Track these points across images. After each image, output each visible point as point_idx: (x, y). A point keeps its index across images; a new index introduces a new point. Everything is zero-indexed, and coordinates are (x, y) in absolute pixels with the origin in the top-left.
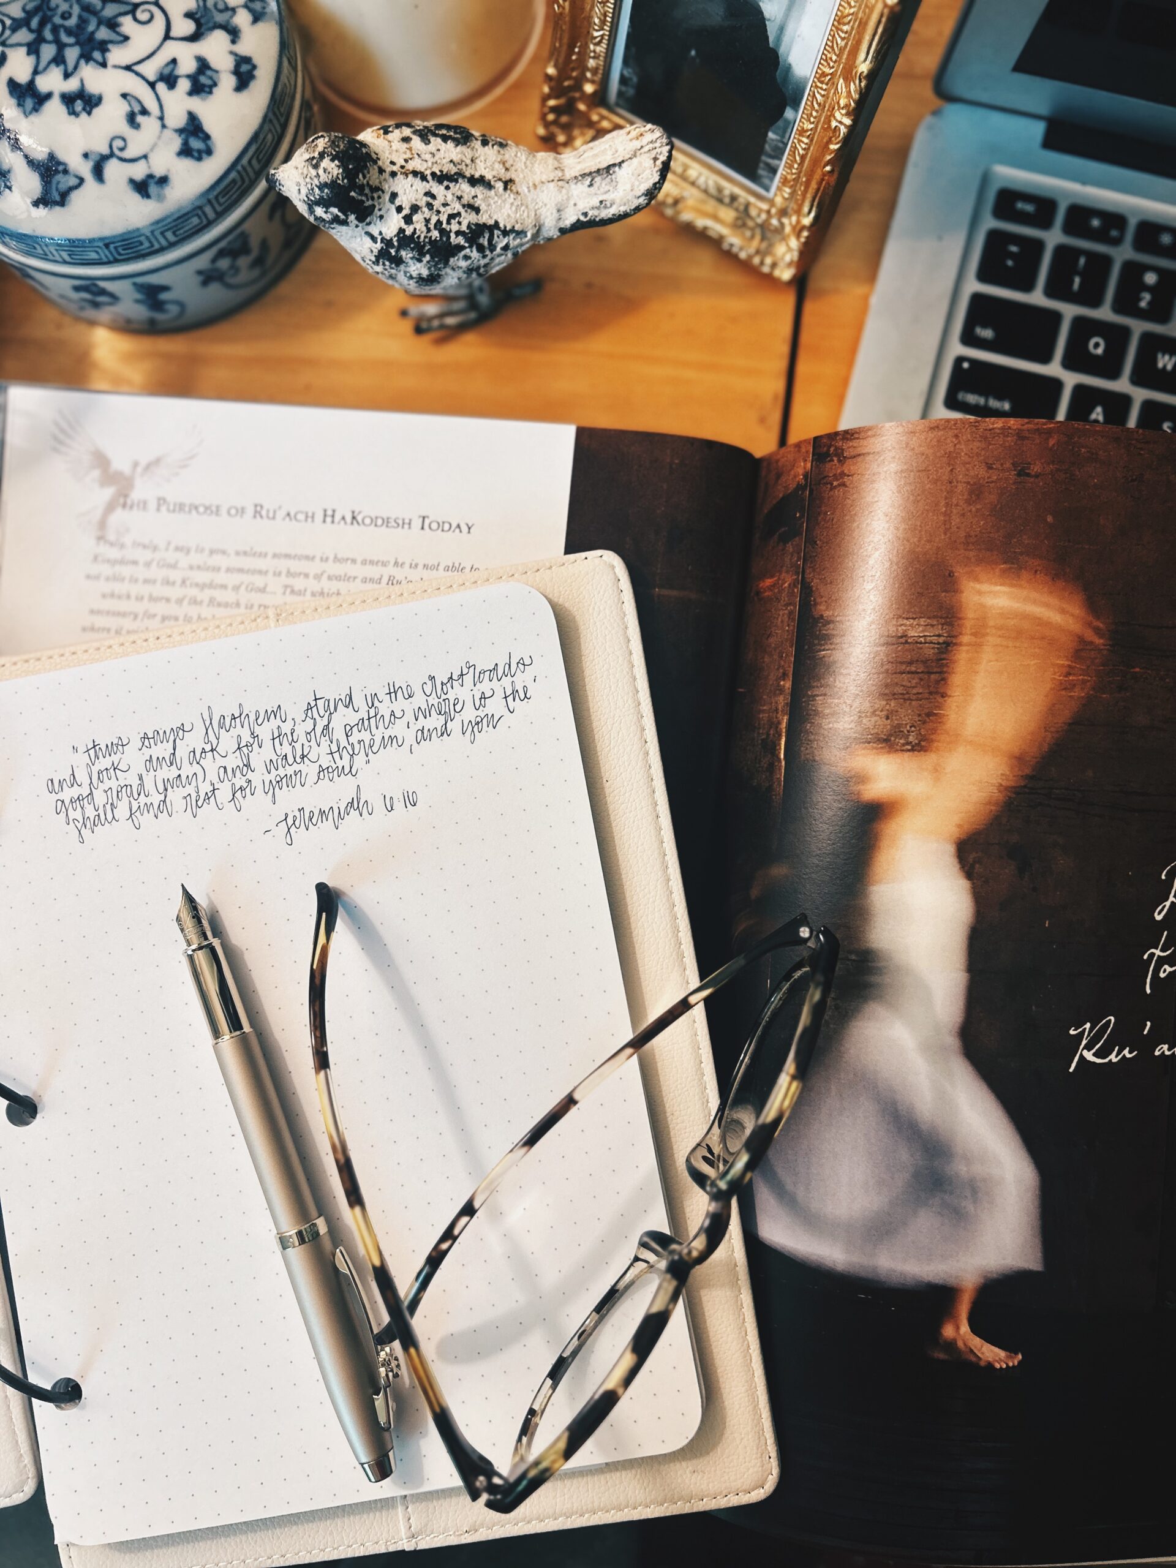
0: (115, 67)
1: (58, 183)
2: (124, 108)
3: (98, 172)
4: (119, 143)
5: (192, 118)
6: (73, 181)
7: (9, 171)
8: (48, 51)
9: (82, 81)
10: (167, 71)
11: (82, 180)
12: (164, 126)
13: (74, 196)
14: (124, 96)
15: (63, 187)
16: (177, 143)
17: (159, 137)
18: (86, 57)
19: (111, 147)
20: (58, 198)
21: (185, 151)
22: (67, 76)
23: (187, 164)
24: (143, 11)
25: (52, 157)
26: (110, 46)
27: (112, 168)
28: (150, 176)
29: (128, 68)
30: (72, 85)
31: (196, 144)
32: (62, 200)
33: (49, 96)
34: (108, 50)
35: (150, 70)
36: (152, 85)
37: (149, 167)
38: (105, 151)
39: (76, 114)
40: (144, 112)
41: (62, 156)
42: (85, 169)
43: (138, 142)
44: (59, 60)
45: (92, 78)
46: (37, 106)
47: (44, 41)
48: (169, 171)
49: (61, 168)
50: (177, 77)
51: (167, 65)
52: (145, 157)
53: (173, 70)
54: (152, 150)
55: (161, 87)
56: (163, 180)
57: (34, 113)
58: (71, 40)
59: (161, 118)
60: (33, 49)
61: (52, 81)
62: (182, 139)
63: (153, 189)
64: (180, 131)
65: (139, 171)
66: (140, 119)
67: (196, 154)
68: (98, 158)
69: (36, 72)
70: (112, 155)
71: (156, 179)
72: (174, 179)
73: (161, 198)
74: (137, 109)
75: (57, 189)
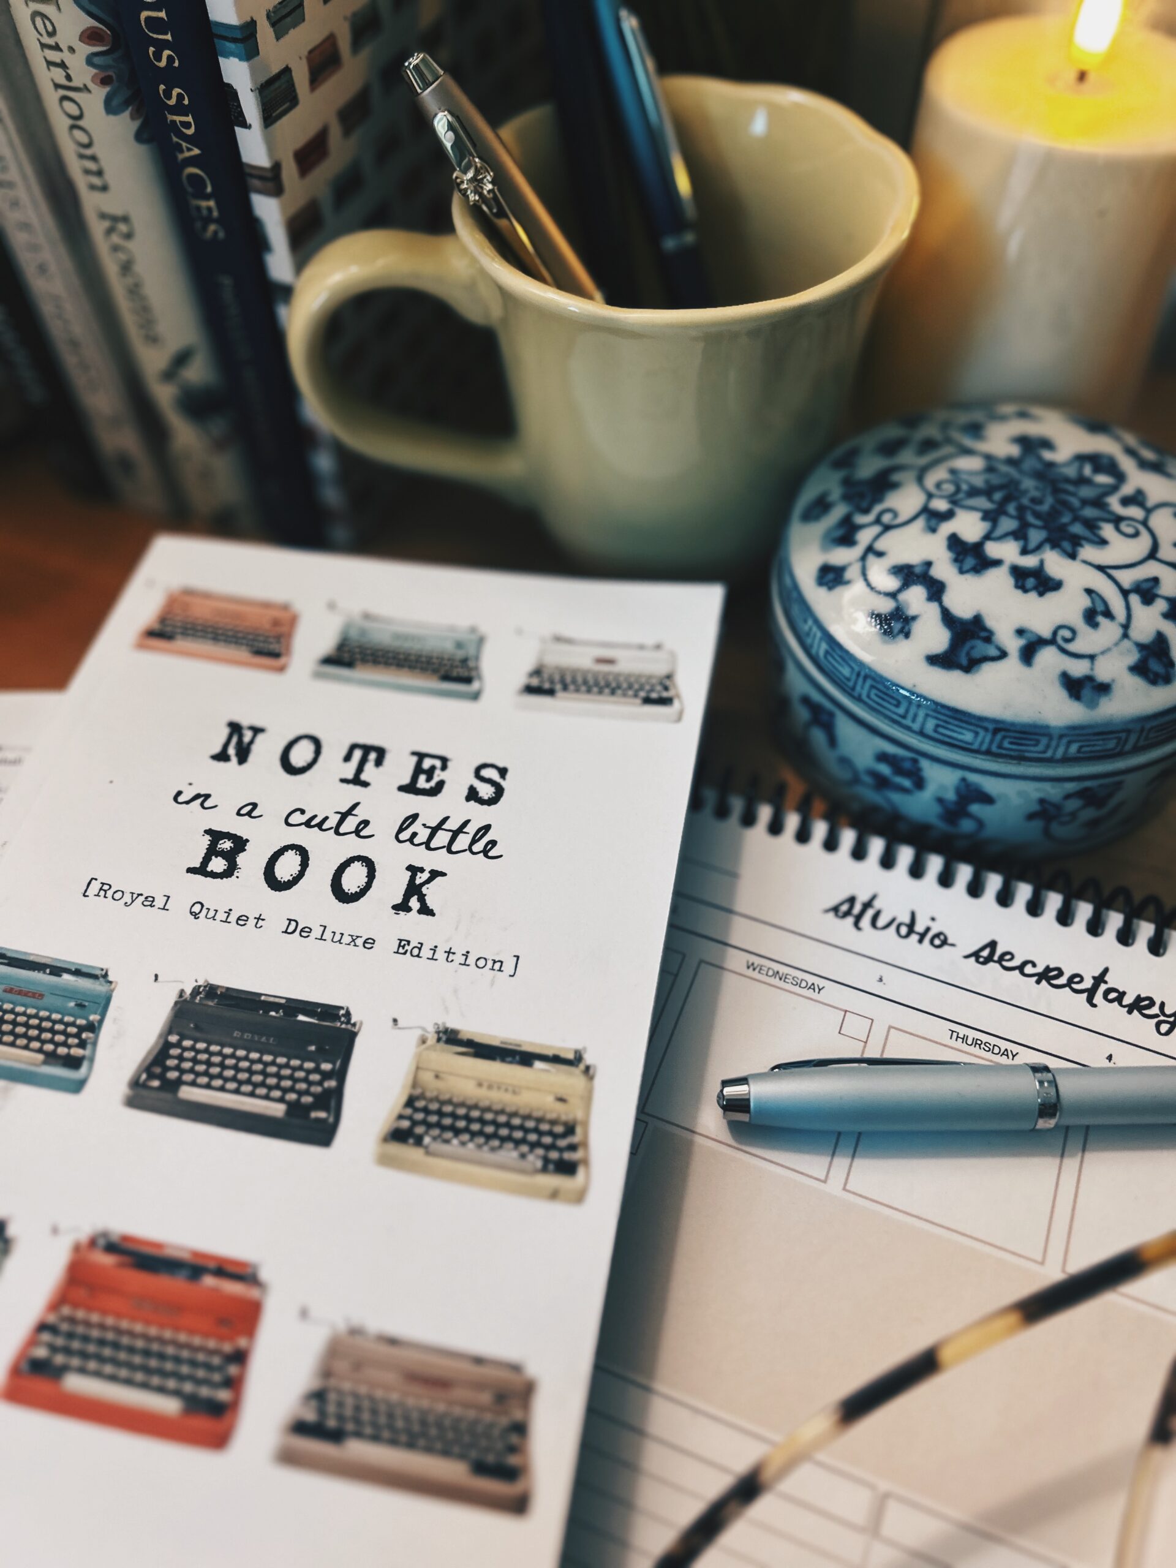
0: (1085, 562)
1: (972, 648)
2: (1086, 602)
3: (1028, 654)
4: (1067, 634)
5: (1161, 640)
6: (993, 652)
7: (914, 618)
8: (1008, 524)
9: (1042, 562)
10: (1145, 586)
11: (1003, 655)
12: (1126, 636)
13: (988, 669)
14: (1089, 592)
15: (976, 654)
16: (1133, 657)
17: (1116, 644)
18: (1055, 544)
19: (1055, 633)
20: (964, 661)
21: (1139, 669)
22: (1024, 552)
23: (1135, 682)
24: (1129, 525)
25: (977, 620)
26: (1083, 542)
27: (1047, 657)
28: (1089, 679)
29: (1101, 568)
30: (1029, 562)
31: (1155, 666)
32: (970, 666)
33: (997, 563)
34: (1081, 546)
35: (1127, 578)
36: (1125, 593)
37: (1092, 669)
38: (1046, 633)
39: (1025, 591)
40: (1108, 614)
41: (990, 622)
42: (1013, 645)
43: (1088, 640)
44: (1019, 534)
45: (1055, 563)
46: (978, 568)
47: (1006, 513)
48: (1113, 681)
49: (983, 634)
50: (1157, 596)
51: (1147, 580)
52: (1092, 657)
53: (1152, 588)
54: (1103, 653)
55: (1134, 599)
56: (1104, 689)
57: (972, 573)
58: (1038, 523)
59: (1126, 627)
60: (990, 517)
61: (1007, 551)
62: (1142, 656)
63: (1086, 692)
64: (1141, 647)
65: (1078, 669)
66: (1100, 619)
67: (1151, 676)
68: (1033, 639)
69: (988, 537)
70: (1052, 641)
71: (1095, 684)
72: (1117, 691)
73: (1092, 705)
74: (1100, 608)
75: (968, 654)
